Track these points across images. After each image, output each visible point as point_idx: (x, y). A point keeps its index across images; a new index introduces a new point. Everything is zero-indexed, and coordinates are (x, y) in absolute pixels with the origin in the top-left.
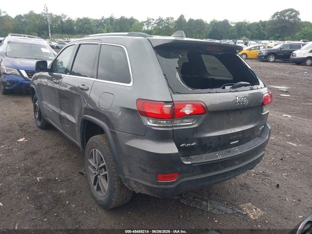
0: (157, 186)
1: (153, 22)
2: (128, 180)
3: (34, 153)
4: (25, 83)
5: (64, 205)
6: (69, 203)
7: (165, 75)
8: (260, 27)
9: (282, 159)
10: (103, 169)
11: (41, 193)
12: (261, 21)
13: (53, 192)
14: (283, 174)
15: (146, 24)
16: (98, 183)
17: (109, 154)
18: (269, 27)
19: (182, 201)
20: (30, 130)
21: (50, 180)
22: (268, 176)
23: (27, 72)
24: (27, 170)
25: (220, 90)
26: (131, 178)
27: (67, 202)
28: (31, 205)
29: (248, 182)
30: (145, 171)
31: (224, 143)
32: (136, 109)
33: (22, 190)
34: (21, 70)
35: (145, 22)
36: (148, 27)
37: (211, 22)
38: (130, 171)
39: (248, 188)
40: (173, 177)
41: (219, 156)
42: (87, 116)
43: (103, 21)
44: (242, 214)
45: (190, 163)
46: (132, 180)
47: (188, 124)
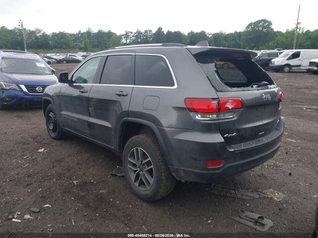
0: (206, 172)
1: (132, 35)
2: (177, 170)
3: (59, 161)
4: (24, 98)
5: (109, 202)
6: (113, 201)
7: (207, 77)
8: (235, 37)
9: (287, 153)
10: (146, 165)
11: (82, 194)
12: (236, 32)
13: (94, 193)
14: (292, 165)
15: (124, 37)
16: (141, 178)
17: (155, 149)
18: (244, 37)
19: (213, 192)
20: (44, 141)
21: (86, 183)
22: (279, 167)
23: (26, 86)
24: (60, 176)
25: (249, 88)
26: (181, 168)
27: (111, 200)
28: (78, 205)
29: (264, 173)
30: (195, 159)
31: (255, 133)
32: (185, 107)
33: (64, 192)
34: (20, 85)
35: (123, 35)
36: (126, 40)
37: (189, 34)
38: (179, 162)
39: (265, 177)
40: (220, 163)
41: (253, 144)
42: (129, 118)
43: (80, 35)
44: (267, 198)
45: (233, 150)
46: (182, 170)
47: (231, 117)
